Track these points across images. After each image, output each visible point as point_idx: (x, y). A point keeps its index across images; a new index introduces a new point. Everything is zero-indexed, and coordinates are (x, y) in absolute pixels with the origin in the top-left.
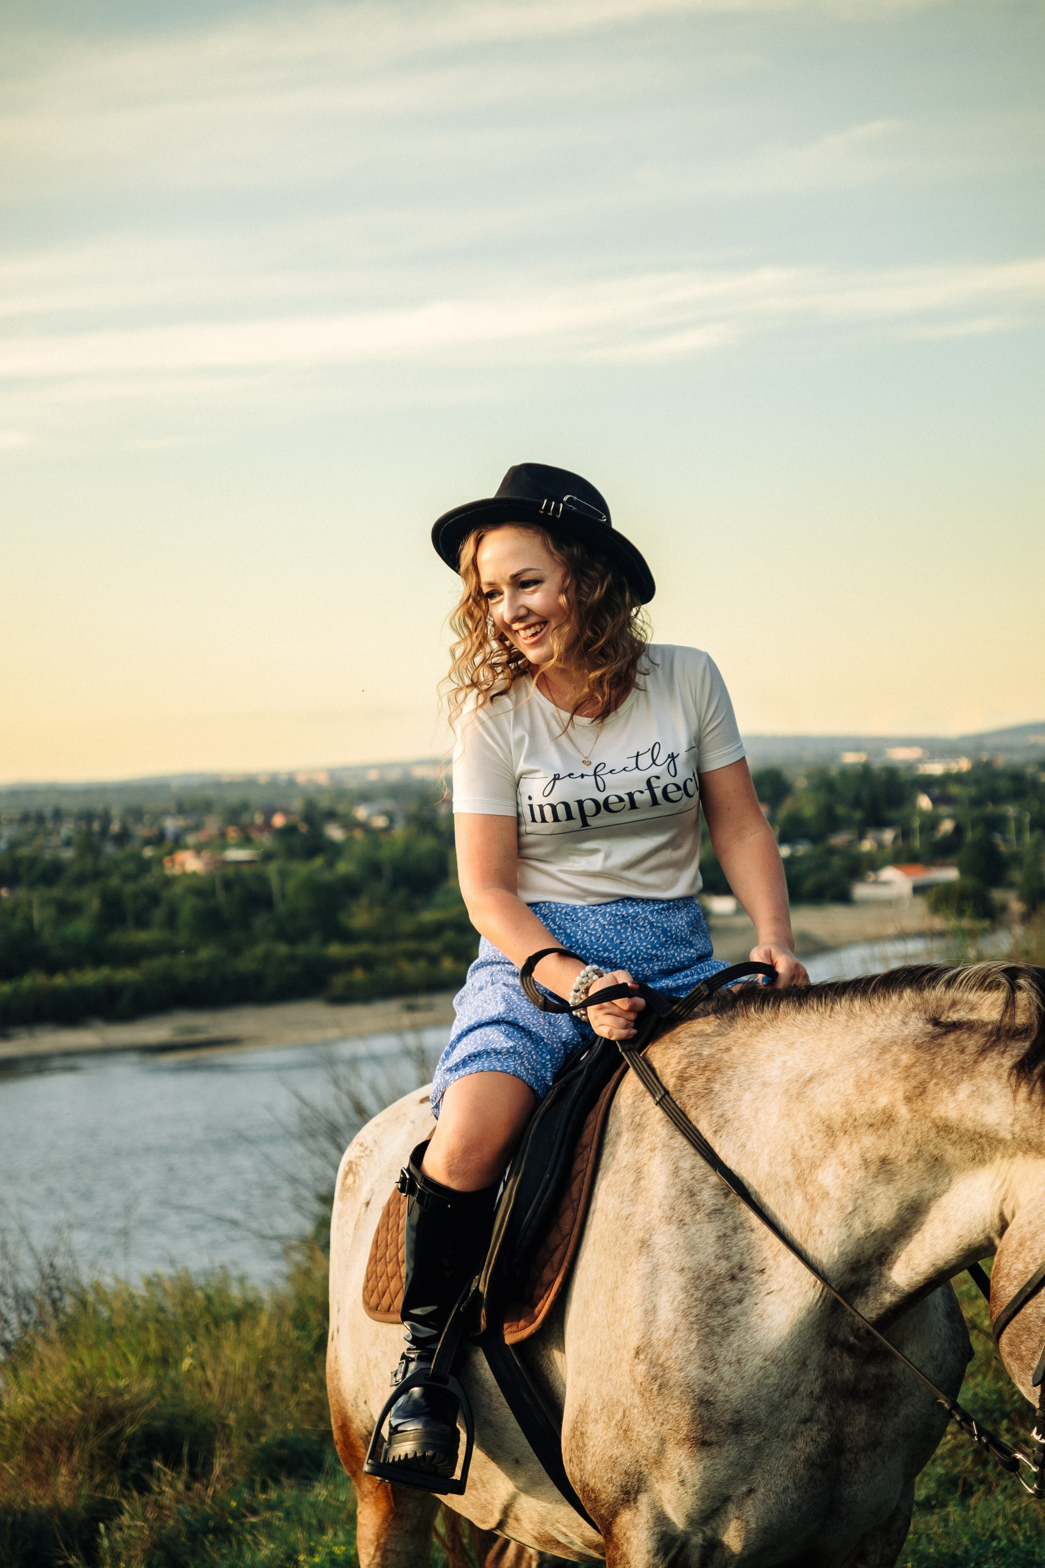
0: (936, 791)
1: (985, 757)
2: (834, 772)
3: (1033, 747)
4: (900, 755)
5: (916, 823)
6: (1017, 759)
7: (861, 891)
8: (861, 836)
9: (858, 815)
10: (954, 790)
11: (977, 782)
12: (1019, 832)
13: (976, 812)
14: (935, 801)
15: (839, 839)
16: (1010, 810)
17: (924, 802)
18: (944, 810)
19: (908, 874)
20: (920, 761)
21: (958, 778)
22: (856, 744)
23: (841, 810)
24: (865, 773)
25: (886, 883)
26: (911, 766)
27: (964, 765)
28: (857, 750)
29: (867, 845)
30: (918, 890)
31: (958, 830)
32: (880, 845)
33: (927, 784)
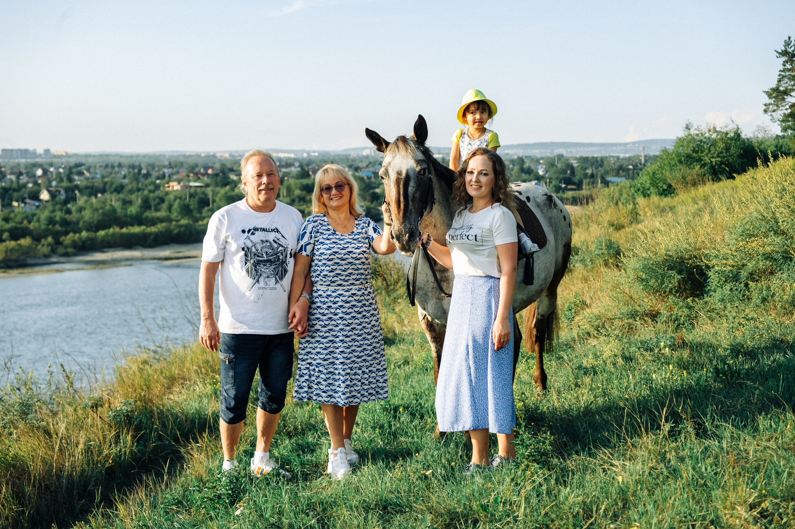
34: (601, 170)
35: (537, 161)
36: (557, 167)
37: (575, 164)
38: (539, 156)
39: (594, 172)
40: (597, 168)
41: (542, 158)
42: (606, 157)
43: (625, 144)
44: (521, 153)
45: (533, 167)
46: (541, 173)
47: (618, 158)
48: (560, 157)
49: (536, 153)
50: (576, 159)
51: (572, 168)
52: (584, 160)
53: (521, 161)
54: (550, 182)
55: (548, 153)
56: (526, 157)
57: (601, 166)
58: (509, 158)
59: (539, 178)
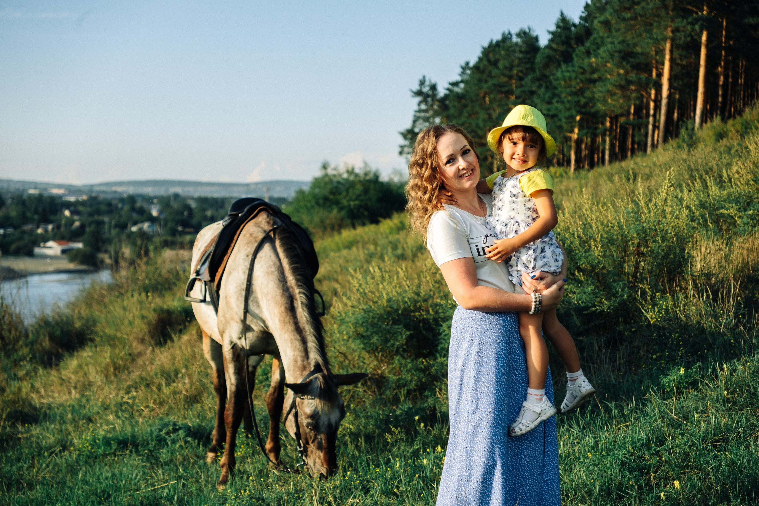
0: (72, 208)
1: (94, 195)
2: (25, 196)
3: (115, 192)
4: (56, 191)
5: (63, 222)
6: (109, 197)
7: (37, 251)
8: (38, 227)
9: (36, 217)
10: (81, 208)
11: (91, 206)
12: (110, 229)
13: (91, 219)
14: (72, 213)
15: (28, 227)
16: (106, 219)
17: (67, 213)
18: (76, 217)
19: (60, 244)
20: (64, 195)
21: (82, 203)
22: (35, 185)
23: (29, 214)
24: (40, 198)
25: (50, 248)
26: (60, 197)
27: (85, 197)
28: (35, 188)
29: (40, 231)
30: (64, 252)
31: (82, 226)
32: (46, 231)
33: (68, 205)
35: (149, 200)
36: (172, 207)
37: (193, 205)
38: (151, 194)
40: (217, 209)
41: (155, 197)
43: (247, 185)
44: (131, 190)
45: (145, 206)
46: (155, 213)
48: (176, 196)
49: (149, 191)
50: (193, 199)
51: (188, 208)
52: (203, 201)
53: (132, 199)
54: (166, 225)
55: (161, 192)
56: (137, 195)
58: (118, 196)
59: (152, 220)
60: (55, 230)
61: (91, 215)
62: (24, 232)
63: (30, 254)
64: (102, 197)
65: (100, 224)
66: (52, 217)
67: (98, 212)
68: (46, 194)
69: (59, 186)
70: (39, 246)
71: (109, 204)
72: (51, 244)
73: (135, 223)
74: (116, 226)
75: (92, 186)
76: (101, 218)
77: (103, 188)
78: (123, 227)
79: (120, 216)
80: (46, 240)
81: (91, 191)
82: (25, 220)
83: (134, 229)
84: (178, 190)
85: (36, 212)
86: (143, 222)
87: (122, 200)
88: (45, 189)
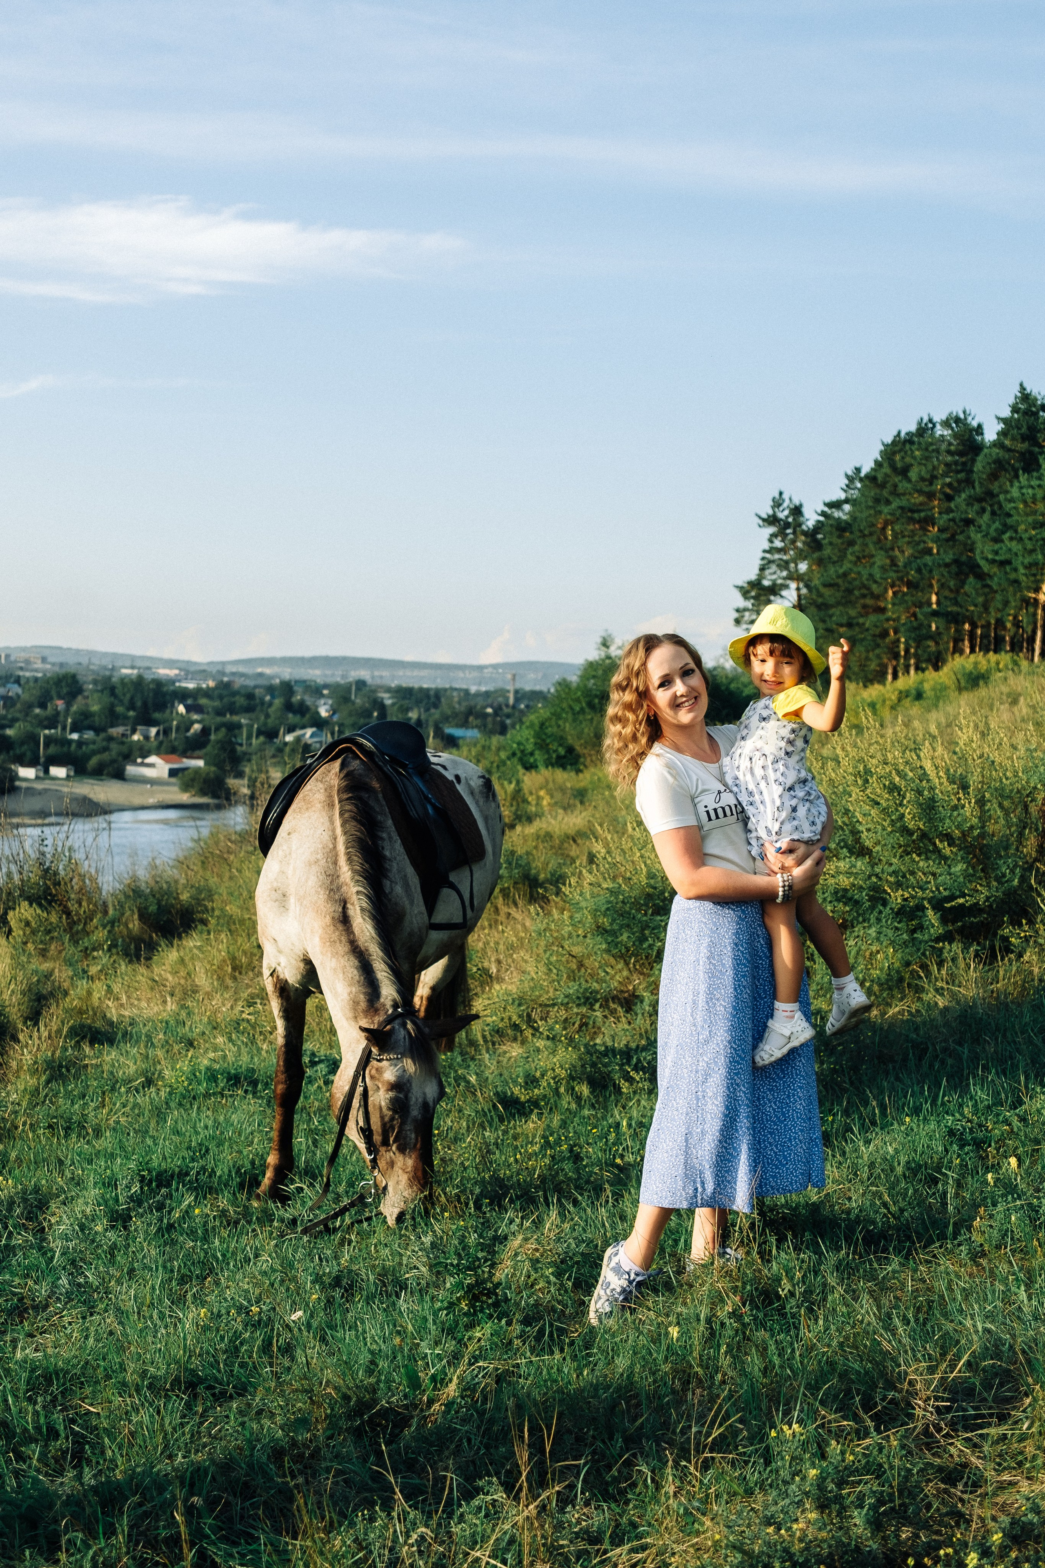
0: (189, 702)
1: (226, 679)
3: (261, 675)
4: (165, 672)
5: (174, 724)
6: (250, 683)
7: (131, 770)
8: (134, 731)
9: (132, 714)
10: (203, 701)
11: (221, 697)
12: (249, 737)
13: (219, 719)
14: (188, 709)
15: (116, 731)
16: (244, 720)
17: (181, 709)
18: (195, 716)
19: (167, 761)
20: (178, 678)
21: (207, 693)
22: (132, 661)
23: (120, 709)
24: (139, 683)
25: (151, 766)
26: (173, 682)
27: (211, 683)
28: (132, 666)
29: (137, 737)
30: (173, 773)
31: (205, 731)
32: (147, 738)
33: (183, 695)
34: (436, 714)
35: (316, 690)
36: (353, 703)
37: (388, 700)
38: (320, 681)
39: (423, 717)
40: (427, 710)
41: (326, 686)
42: (445, 690)
43: (481, 668)
44: (287, 673)
45: (309, 701)
46: (324, 712)
47: (467, 692)
48: (361, 684)
49: (316, 675)
50: (389, 690)
52: (406, 694)
53: (287, 688)
55: (336, 676)
56: (296, 682)
57: (436, 706)
58: (264, 682)
59: (319, 724)
60: (161, 737)
61: (220, 713)
62: (111, 739)
63: (120, 775)
64: (239, 682)
65: (233, 728)
66: (157, 715)
67: (232, 709)
68: (148, 676)
69: (170, 663)
70: (134, 763)
71: (250, 696)
72: (153, 759)
73: (291, 730)
74: (259, 733)
75: (224, 663)
76: (235, 718)
77: (241, 669)
78: (271, 734)
79: (267, 716)
80: (145, 754)
81: (223, 674)
82: (114, 718)
83: (289, 738)
84: (364, 674)
85: (132, 706)
86: (303, 727)
87: (271, 689)
88: (149, 668)
